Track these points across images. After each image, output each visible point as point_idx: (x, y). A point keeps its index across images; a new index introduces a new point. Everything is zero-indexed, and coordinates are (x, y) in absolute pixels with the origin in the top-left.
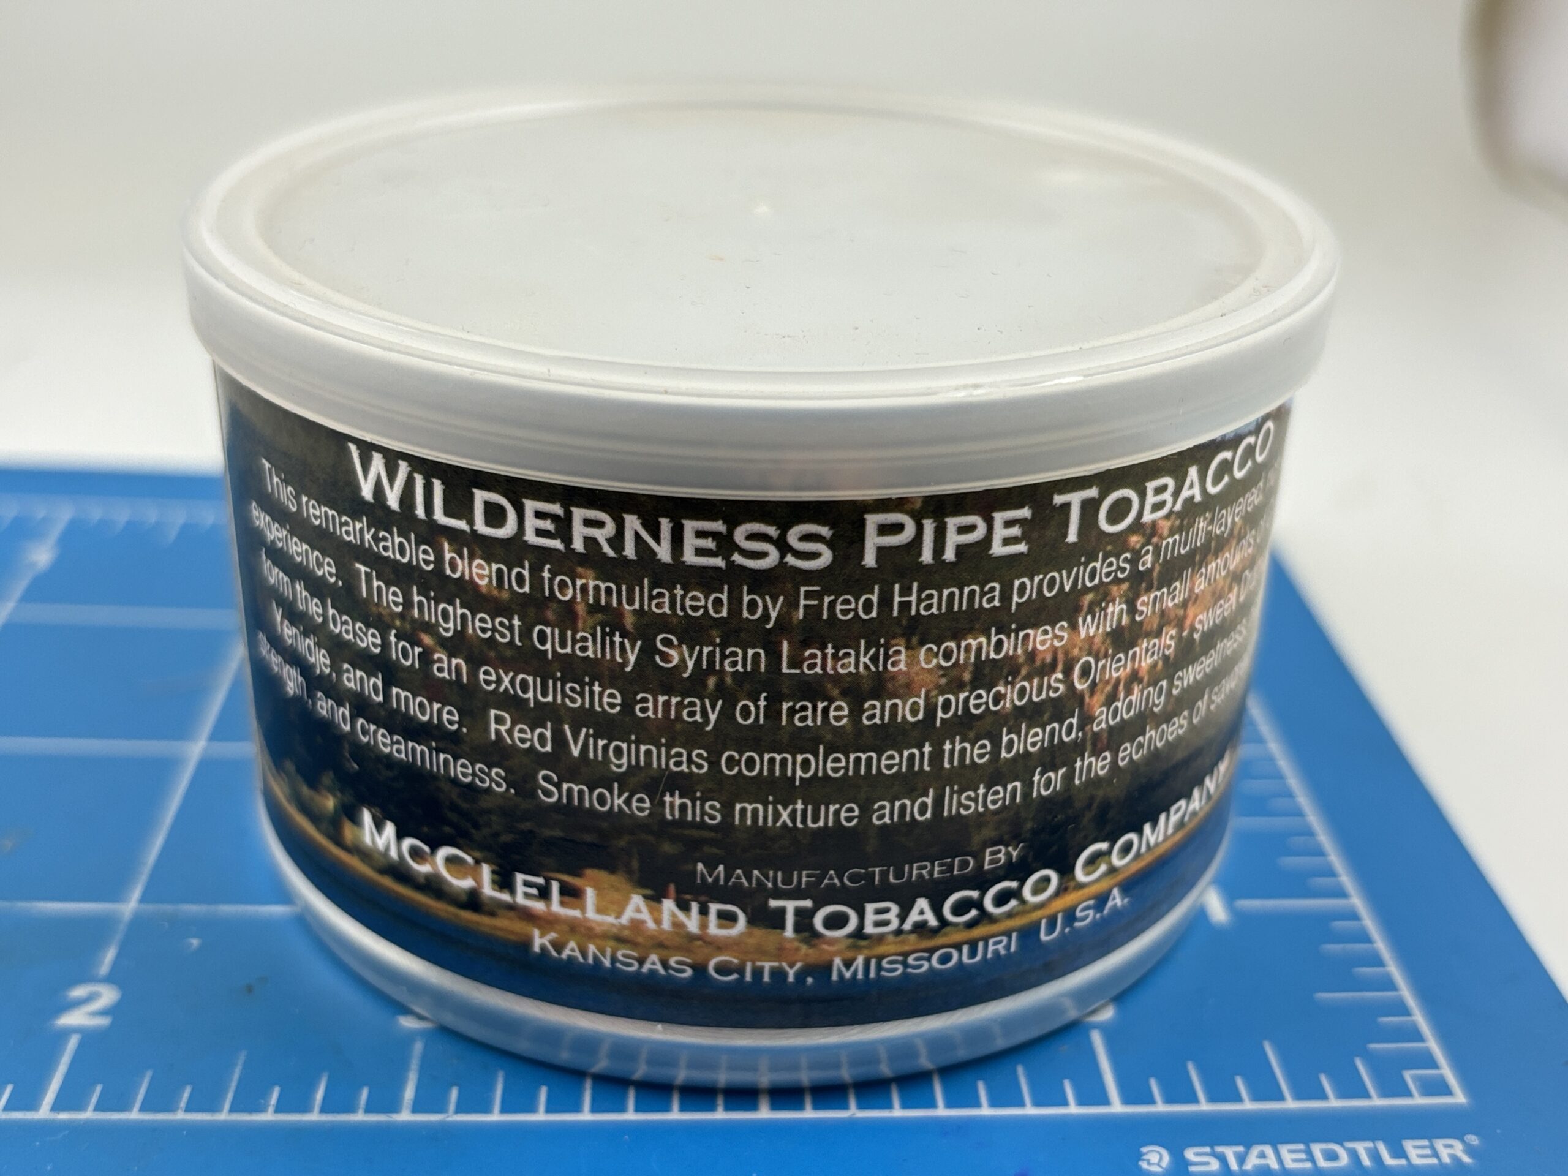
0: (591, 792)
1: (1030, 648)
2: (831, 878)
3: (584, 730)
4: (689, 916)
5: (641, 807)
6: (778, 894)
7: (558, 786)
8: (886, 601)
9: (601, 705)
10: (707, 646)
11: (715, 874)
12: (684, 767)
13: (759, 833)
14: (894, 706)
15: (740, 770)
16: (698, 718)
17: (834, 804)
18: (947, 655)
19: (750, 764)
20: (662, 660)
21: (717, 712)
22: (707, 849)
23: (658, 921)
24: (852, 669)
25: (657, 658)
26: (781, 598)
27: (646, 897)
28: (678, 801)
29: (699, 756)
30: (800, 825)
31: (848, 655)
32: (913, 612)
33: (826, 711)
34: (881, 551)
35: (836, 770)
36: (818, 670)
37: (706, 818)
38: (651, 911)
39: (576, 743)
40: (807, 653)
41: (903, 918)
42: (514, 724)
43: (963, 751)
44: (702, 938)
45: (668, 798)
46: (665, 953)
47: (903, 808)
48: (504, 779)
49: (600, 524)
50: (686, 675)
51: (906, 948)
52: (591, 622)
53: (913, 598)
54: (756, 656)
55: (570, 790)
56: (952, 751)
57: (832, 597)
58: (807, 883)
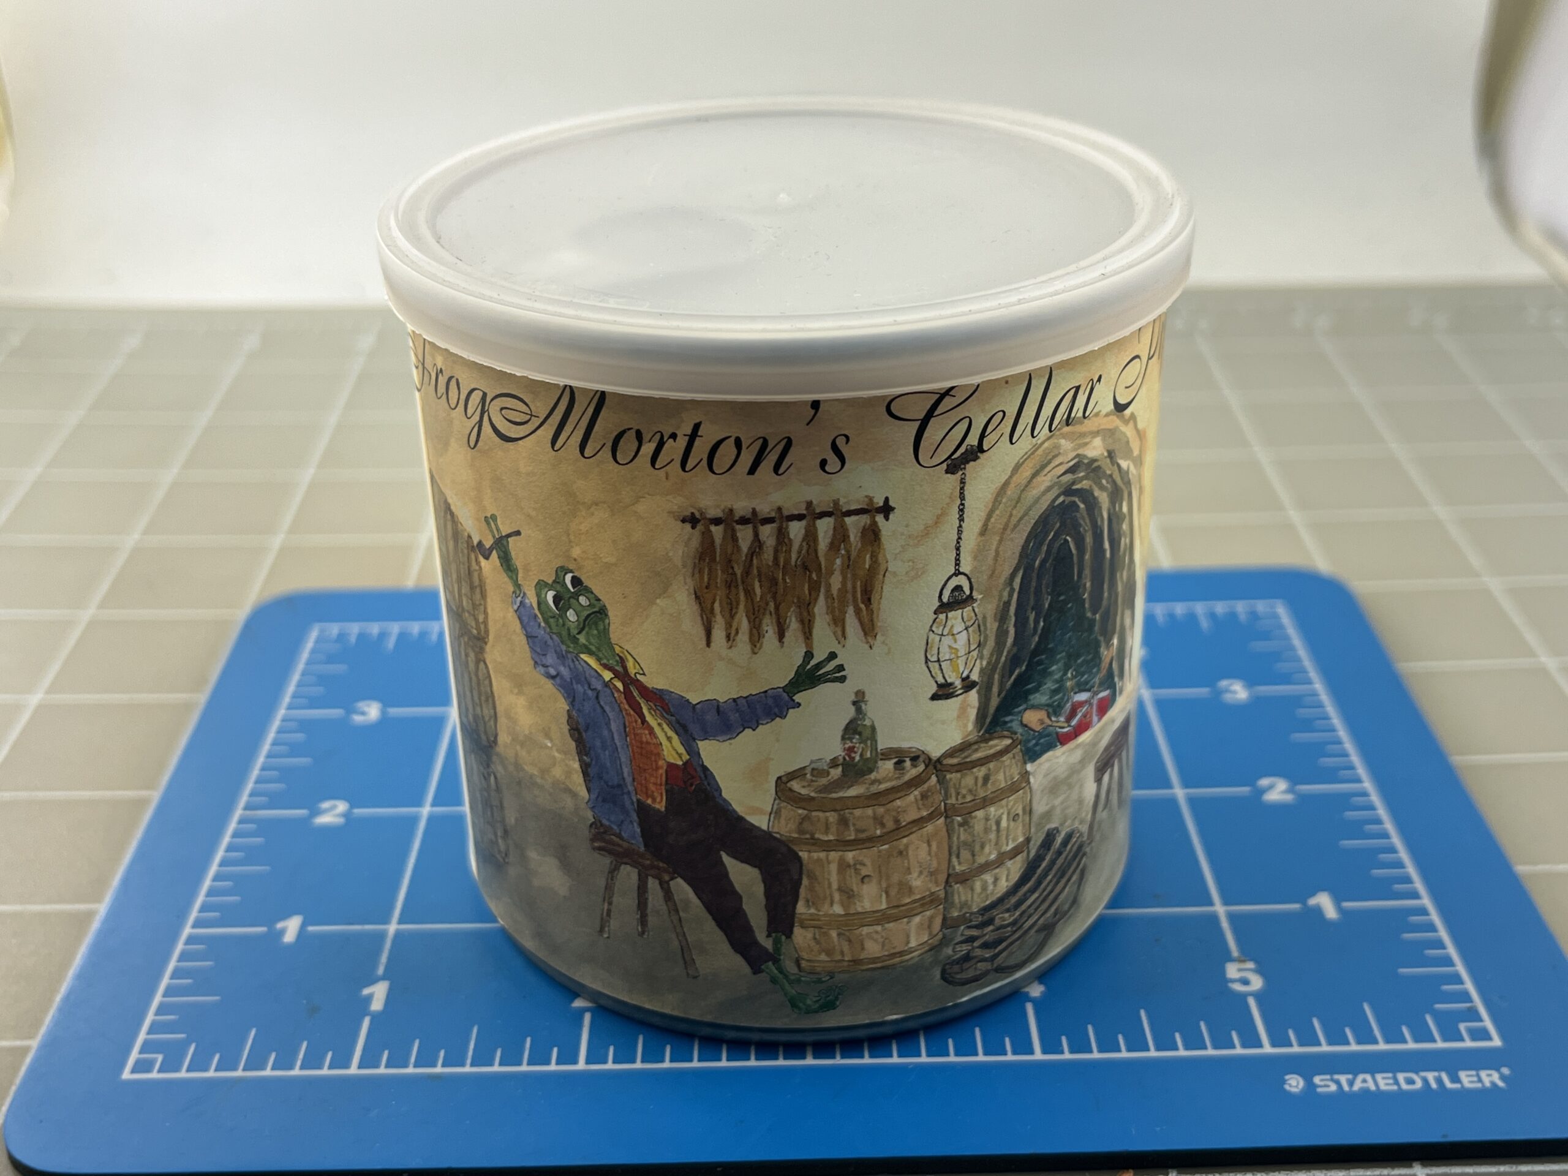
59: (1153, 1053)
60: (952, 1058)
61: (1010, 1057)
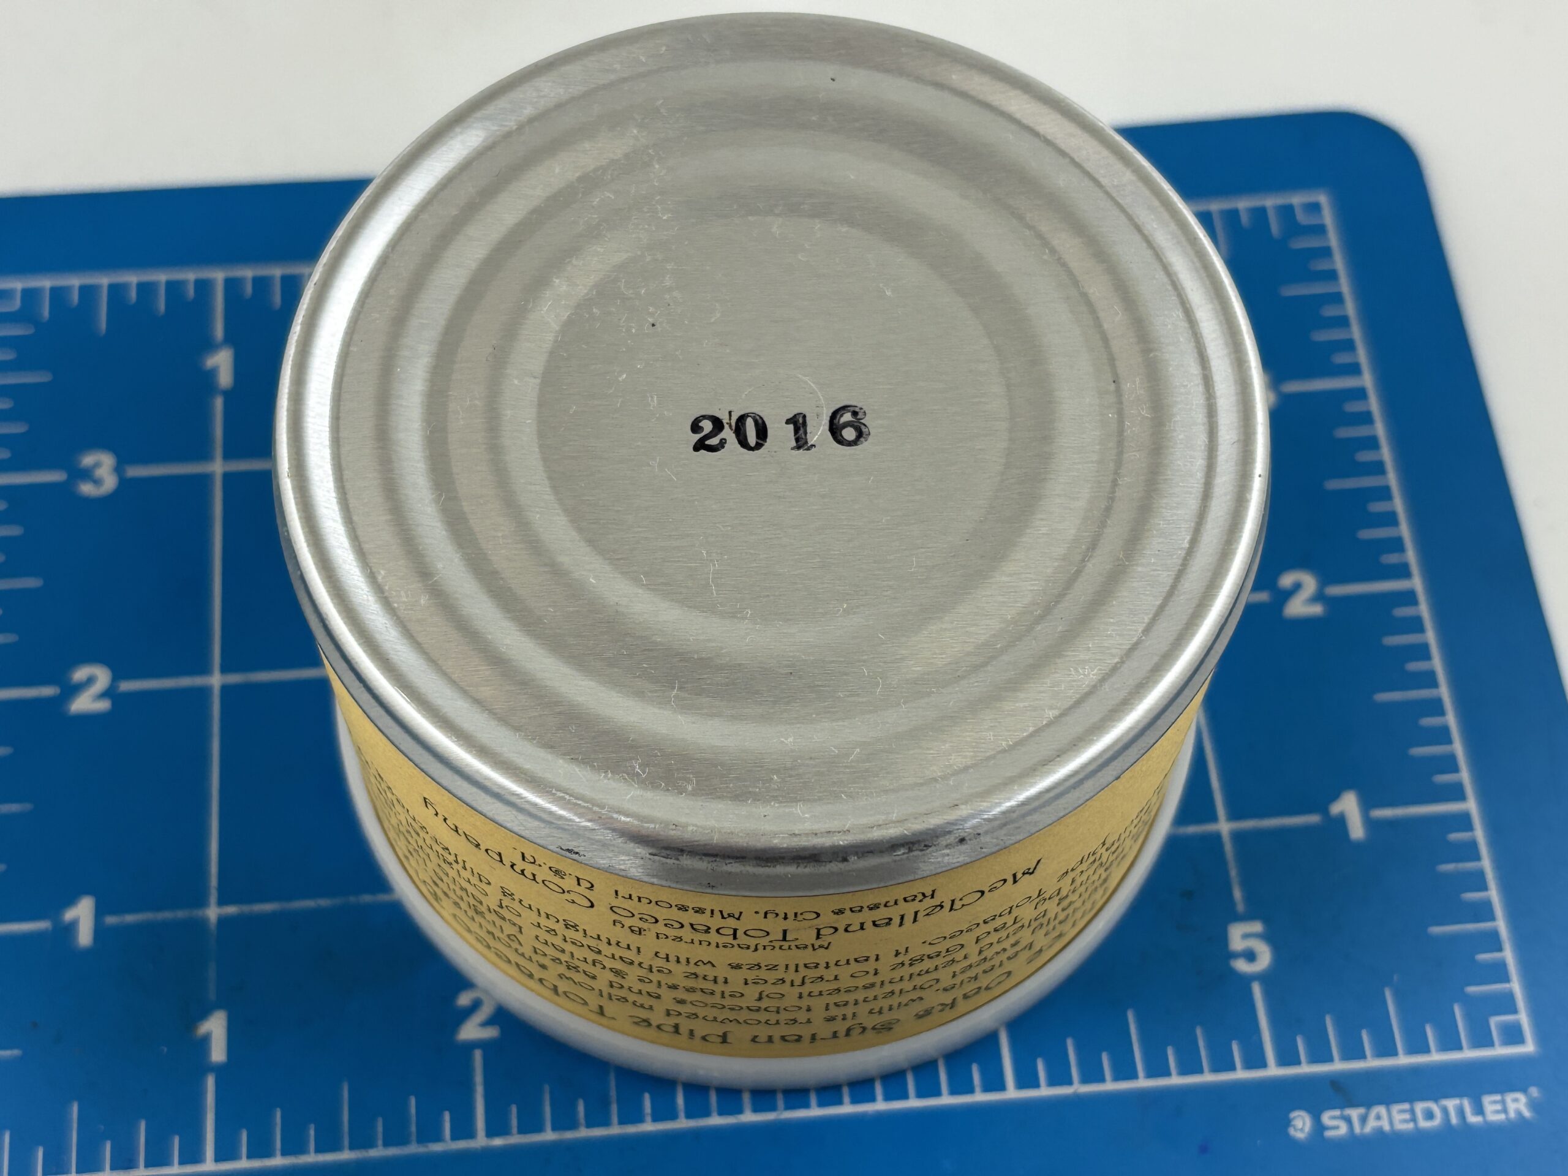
59: (1143, 1083)
60: (914, 1103)
61: (980, 1097)
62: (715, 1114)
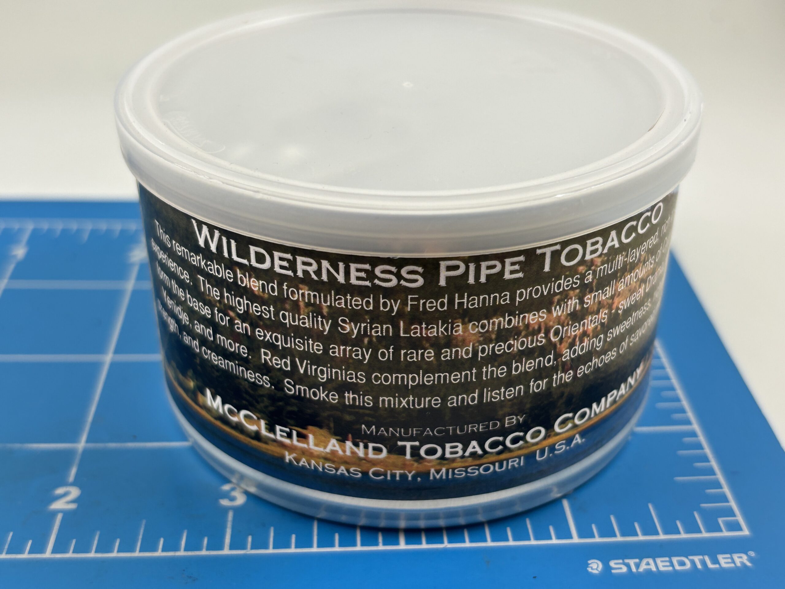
0: (310, 390)
1: (526, 323)
2: (428, 432)
3: (305, 361)
4: (359, 449)
5: (334, 398)
6: (402, 439)
7: (294, 386)
8: (451, 302)
9: (313, 350)
10: (364, 323)
11: (371, 430)
12: (354, 380)
13: (391, 411)
14: (457, 352)
15: (381, 382)
16: (360, 357)
17: (428, 397)
18: (483, 327)
19: (386, 379)
20: (342, 330)
21: (369, 355)
22: (366, 418)
23: (344, 451)
24: (435, 334)
25: (339, 328)
26: (399, 301)
27: (337, 440)
28: (351, 396)
29: (361, 375)
30: (411, 407)
31: (433, 328)
32: (465, 307)
33: (423, 354)
34: (448, 279)
35: (429, 381)
36: (418, 335)
37: (366, 404)
38: (341, 446)
39: (302, 366)
40: (413, 327)
41: (464, 450)
42: (272, 356)
43: (492, 372)
44: (366, 459)
45: (346, 395)
46: (348, 466)
47: (463, 399)
48: (269, 382)
49: (310, 264)
50: (354, 337)
51: (467, 464)
52: (306, 310)
53: (465, 300)
54: (387, 328)
55: (300, 389)
56: (487, 372)
57: (424, 300)
58: (416, 434)
62: (204, 550)
